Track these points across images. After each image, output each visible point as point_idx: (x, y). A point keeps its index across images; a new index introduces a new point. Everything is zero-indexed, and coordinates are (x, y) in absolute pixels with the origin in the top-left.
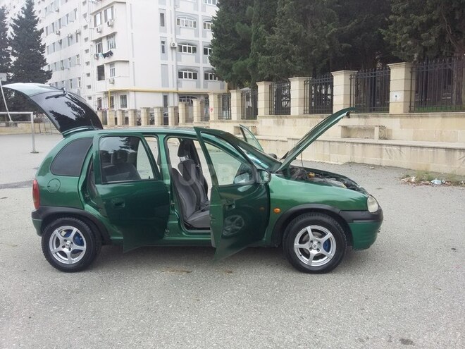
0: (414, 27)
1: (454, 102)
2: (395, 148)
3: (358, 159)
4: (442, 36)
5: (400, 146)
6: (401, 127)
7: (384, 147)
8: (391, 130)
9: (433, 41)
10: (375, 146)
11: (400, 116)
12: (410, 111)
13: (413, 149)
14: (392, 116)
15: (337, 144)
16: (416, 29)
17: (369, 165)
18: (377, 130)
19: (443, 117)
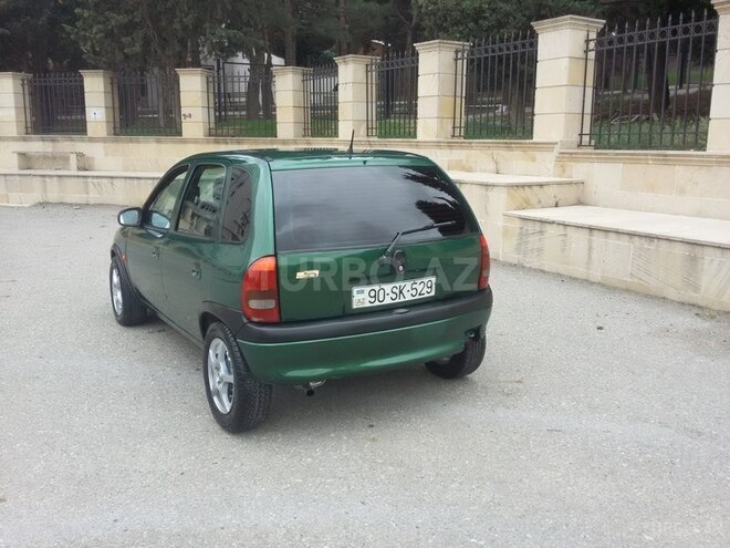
0: (110, 27)
1: (162, 123)
2: (104, 181)
3: (53, 196)
4: (147, 42)
5: (112, 178)
6: (106, 154)
7: (90, 180)
8: (92, 159)
9: (138, 48)
10: (76, 179)
11: (103, 140)
12: (115, 134)
13: (128, 181)
14: (92, 140)
15: (18, 178)
16: (112, 30)
17: (71, 205)
18: (73, 158)
19: (158, 142)
